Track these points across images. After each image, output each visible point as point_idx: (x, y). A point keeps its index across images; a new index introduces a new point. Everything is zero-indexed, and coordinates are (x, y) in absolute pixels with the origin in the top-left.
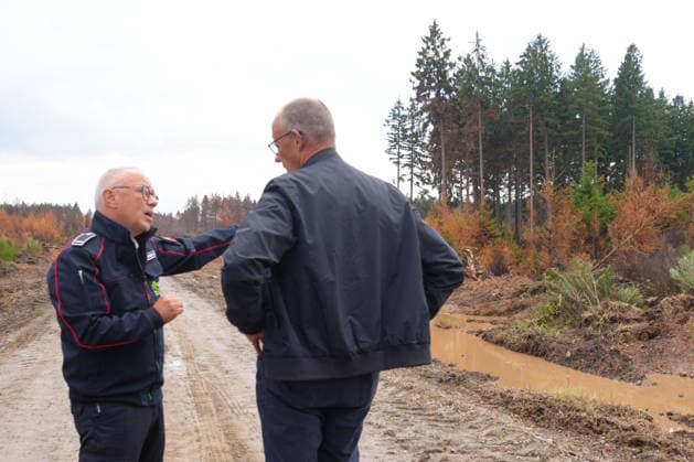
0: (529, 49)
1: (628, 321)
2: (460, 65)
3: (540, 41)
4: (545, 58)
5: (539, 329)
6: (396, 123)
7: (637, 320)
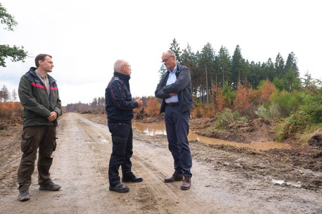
0: (205, 47)
1: (244, 127)
2: (183, 52)
3: (208, 44)
4: (210, 50)
5: (216, 130)
6: (162, 72)
7: (247, 126)
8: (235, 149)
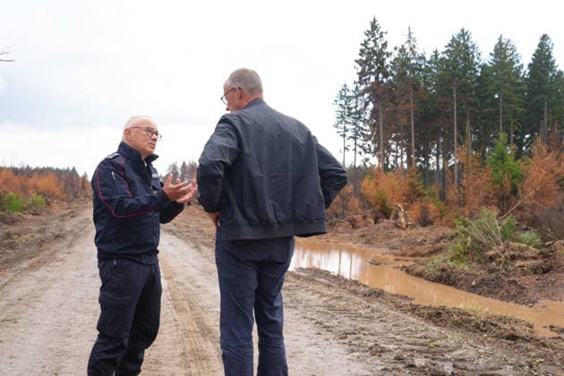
0: (453, 40)
1: (526, 259)
2: (396, 54)
3: (463, 34)
4: (467, 47)
5: (451, 264)
6: (343, 102)
7: (533, 258)
8: (470, 322)
